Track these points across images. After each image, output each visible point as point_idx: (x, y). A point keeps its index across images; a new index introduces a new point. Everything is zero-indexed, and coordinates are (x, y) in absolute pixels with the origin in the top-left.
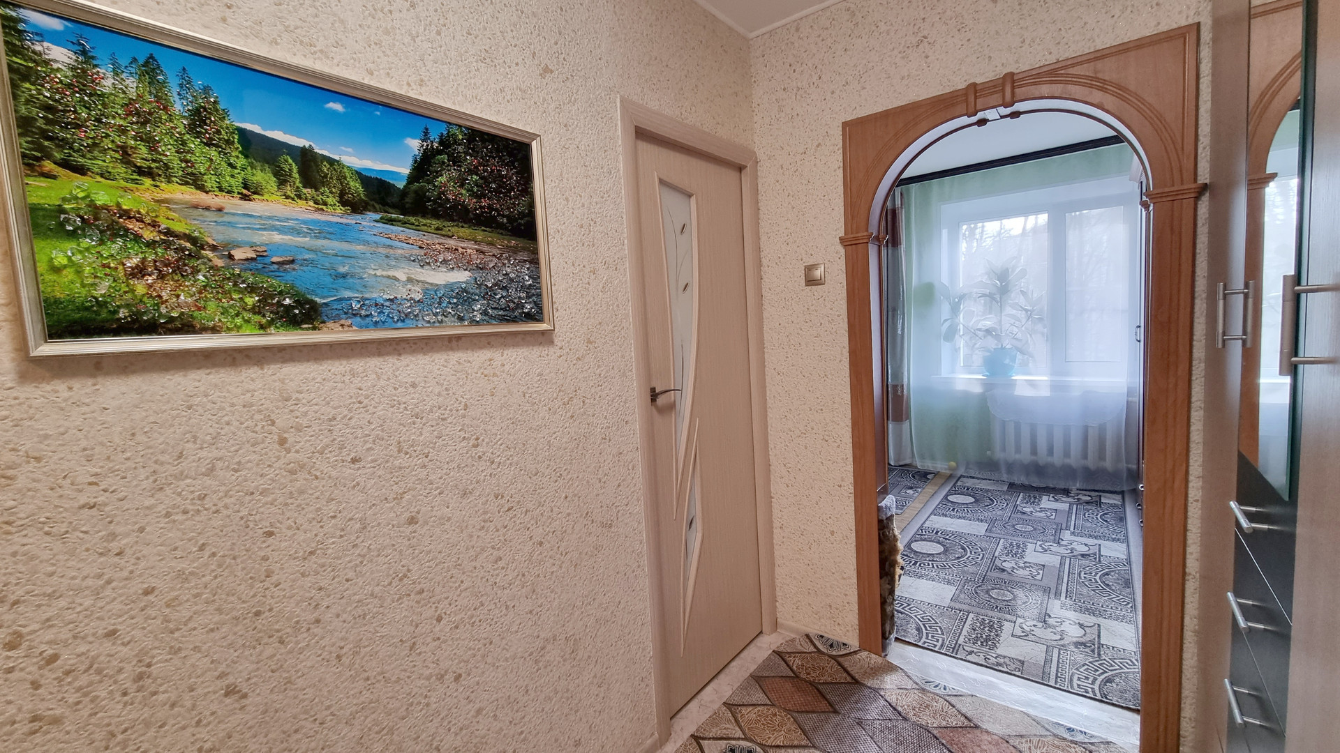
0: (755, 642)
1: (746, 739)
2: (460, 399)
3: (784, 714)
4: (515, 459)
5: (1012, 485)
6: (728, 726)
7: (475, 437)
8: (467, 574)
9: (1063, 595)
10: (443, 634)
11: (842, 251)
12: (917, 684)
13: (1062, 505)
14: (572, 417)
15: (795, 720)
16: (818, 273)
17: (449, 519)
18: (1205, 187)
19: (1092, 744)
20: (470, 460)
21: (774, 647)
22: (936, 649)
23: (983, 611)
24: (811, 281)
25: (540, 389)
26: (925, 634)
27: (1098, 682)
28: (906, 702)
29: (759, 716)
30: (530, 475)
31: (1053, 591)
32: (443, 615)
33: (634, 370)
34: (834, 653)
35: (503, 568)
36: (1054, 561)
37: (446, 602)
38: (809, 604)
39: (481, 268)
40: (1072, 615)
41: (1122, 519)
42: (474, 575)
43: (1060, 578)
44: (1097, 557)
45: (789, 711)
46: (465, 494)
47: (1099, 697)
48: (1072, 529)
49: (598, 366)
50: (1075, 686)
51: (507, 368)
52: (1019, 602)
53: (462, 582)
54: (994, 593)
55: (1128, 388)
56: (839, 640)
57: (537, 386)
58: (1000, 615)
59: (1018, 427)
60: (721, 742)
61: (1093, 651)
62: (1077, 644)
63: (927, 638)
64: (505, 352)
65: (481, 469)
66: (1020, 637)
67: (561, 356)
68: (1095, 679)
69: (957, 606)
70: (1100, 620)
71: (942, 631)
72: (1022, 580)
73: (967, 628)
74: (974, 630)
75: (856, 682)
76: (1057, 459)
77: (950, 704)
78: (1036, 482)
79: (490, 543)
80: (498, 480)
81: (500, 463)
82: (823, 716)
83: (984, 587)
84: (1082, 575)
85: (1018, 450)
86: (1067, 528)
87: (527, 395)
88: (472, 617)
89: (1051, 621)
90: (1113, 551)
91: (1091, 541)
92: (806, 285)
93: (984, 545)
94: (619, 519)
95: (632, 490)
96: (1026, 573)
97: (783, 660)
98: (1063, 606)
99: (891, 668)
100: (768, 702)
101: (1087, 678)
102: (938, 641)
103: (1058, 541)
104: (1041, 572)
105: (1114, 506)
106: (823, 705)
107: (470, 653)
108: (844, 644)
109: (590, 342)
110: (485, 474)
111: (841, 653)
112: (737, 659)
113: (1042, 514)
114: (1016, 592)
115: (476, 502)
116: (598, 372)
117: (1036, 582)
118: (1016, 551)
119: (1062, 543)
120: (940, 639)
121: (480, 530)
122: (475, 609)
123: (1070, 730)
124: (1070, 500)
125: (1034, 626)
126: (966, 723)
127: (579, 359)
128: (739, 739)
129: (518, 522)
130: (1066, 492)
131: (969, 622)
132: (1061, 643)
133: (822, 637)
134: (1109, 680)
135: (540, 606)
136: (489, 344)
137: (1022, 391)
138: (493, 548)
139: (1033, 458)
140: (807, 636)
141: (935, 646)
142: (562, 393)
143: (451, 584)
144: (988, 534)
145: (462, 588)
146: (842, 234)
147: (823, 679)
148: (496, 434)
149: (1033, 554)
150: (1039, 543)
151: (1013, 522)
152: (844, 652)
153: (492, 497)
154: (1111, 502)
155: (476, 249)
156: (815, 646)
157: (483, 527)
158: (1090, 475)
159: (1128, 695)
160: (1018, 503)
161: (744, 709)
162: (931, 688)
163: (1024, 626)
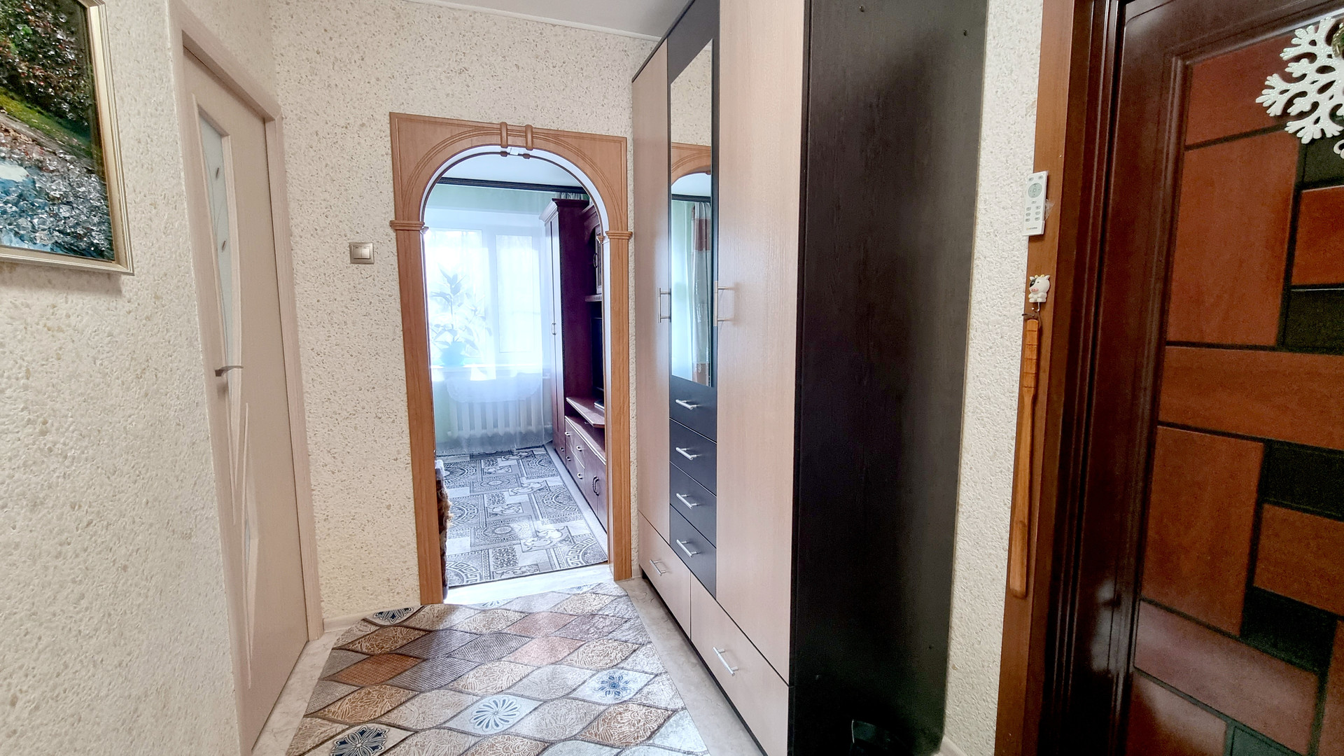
0: (305, 652)
1: (351, 726)
2: (20, 361)
3: (377, 688)
4: (91, 452)
5: (472, 456)
6: (323, 729)
7: (41, 419)
8: (45, 625)
9: (540, 517)
10: (20, 723)
11: (393, 234)
12: (477, 609)
13: (512, 461)
14: (146, 395)
15: (392, 686)
16: (366, 252)
17: (17, 546)
18: (631, 234)
19: (592, 589)
20: (38, 454)
21: (332, 645)
22: (478, 582)
23: (497, 545)
24: (357, 259)
25: (111, 354)
26: (464, 577)
27: (580, 557)
28: (477, 624)
29: (353, 702)
30: (108, 474)
31: (533, 516)
32: (18, 694)
33: (199, 339)
34: (398, 621)
35: (87, 609)
36: (525, 498)
37: (22, 673)
38: (364, 588)
39: (40, 167)
40: (551, 526)
41: (551, 462)
42: (53, 625)
43: (533, 508)
44: (548, 488)
45: (381, 683)
46: (35, 505)
47: (585, 564)
48: (525, 475)
49: (167, 330)
50: (570, 564)
51: (73, 320)
52: (517, 530)
53: (40, 638)
54: (497, 531)
55: (543, 370)
56: (399, 608)
57: (107, 349)
58: (509, 543)
59: (471, 406)
60: (325, 745)
61: (570, 541)
62: (560, 542)
63: (468, 578)
64: (70, 297)
65: (52, 468)
66: (528, 551)
67: (130, 312)
68: (578, 556)
69: (477, 548)
70: (566, 524)
71: (475, 569)
72: (511, 517)
73: (492, 560)
74: (497, 559)
75: (430, 632)
76: (501, 430)
77: (506, 610)
78: (489, 450)
79: (69, 575)
80: (72, 482)
81: (74, 459)
82: (415, 669)
83: (489, 530)
84: (545, 502)
85: (472, 427)
86: (522, 476)
87: (98, 362)
88: (55, 687)
89: (540, 535)
90: (554, 482)
91: (540, 480)
92: (352, 263)
93: (474, 502)
94: (198, 526)
95: (207, 489)
96: (511, 511)
97: (349, 650)
98: (543, 523)
99: (452, 609)
100: (356, 688)
101: (574, 557)
102: (476, 576)
103: (521, 485)
104: (520, 508)
105: (543, 455)
106: (411, 661)
107: (55, 741)
108: (406, 609)
109: (157, 297)
110: (57, 474)
111: (405, 618)
112: (293, 675)
113: (503, 471)
114: (512, 525)
115: (50, 516)
116: (167, 337)
117: (520, 515)
118: (498, 500)
119: (524, 485)
120: (478, 575)
121: (57, 557)
122: (57, 677)
123: (579, 588)
124: (515, 457)
125: (533, 541)
126: (523, 615)
127: (148, 318)
128: (343, 731)
129: (99, 541)
130: (511, 453)
131: (491, 555)
132: (552, 544)
133: (381, 613)
134: (585, 554)
135: (129, 654)
136: (50, 282)
137: (476, 376)
138: (74, 581)
139: (484, 431)
140: (365, 620)
141: (476, 580)
142: (133, 363)
143: (26, 645)
144: (472, 494)
145: (40, 647)
146: (392, 218)
147: (398, 645)
148: (66, 416)
149: (510, 498)
150: (510, 490)
151: (485, 481)
152: (408, 615)
153: (68, 507)
154: (540, 453)
155: (31, 137)
156: (375, 624)
157: (60, 553)
158: (525, 437)
159: (597, 557)
160: (483, 467)
161: (332, 708)
162: (489, 607)
163: (527, 544)
